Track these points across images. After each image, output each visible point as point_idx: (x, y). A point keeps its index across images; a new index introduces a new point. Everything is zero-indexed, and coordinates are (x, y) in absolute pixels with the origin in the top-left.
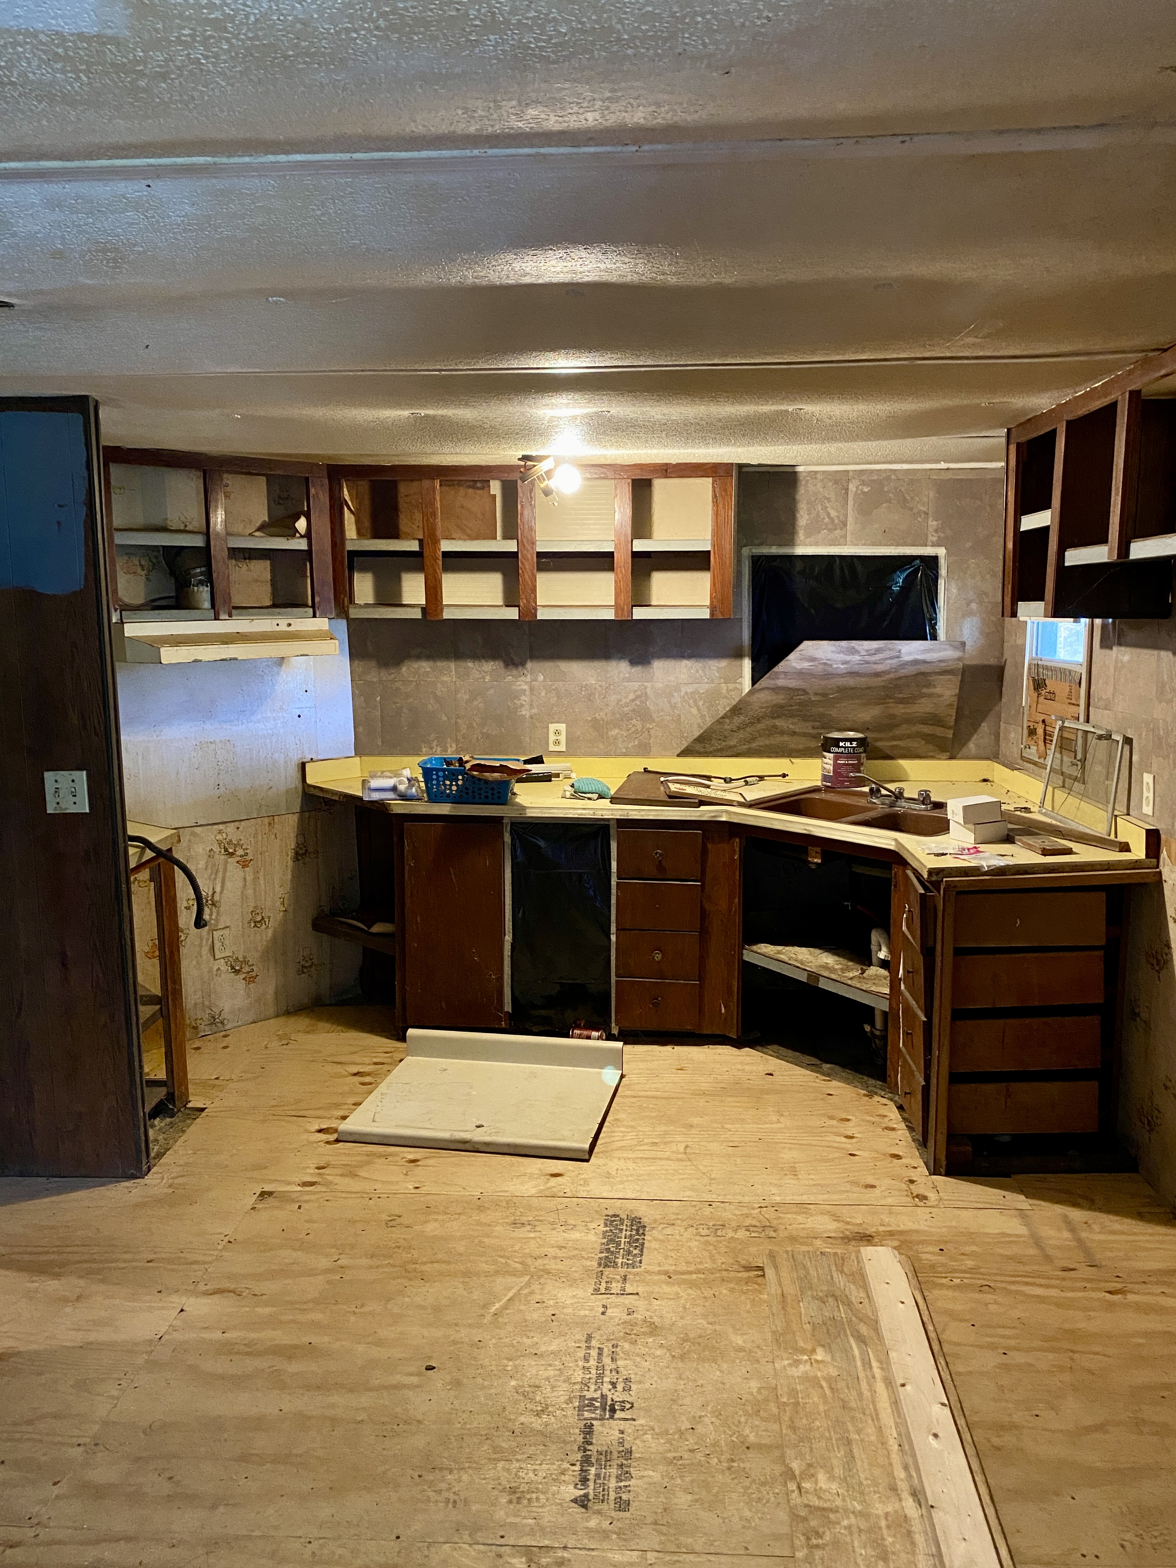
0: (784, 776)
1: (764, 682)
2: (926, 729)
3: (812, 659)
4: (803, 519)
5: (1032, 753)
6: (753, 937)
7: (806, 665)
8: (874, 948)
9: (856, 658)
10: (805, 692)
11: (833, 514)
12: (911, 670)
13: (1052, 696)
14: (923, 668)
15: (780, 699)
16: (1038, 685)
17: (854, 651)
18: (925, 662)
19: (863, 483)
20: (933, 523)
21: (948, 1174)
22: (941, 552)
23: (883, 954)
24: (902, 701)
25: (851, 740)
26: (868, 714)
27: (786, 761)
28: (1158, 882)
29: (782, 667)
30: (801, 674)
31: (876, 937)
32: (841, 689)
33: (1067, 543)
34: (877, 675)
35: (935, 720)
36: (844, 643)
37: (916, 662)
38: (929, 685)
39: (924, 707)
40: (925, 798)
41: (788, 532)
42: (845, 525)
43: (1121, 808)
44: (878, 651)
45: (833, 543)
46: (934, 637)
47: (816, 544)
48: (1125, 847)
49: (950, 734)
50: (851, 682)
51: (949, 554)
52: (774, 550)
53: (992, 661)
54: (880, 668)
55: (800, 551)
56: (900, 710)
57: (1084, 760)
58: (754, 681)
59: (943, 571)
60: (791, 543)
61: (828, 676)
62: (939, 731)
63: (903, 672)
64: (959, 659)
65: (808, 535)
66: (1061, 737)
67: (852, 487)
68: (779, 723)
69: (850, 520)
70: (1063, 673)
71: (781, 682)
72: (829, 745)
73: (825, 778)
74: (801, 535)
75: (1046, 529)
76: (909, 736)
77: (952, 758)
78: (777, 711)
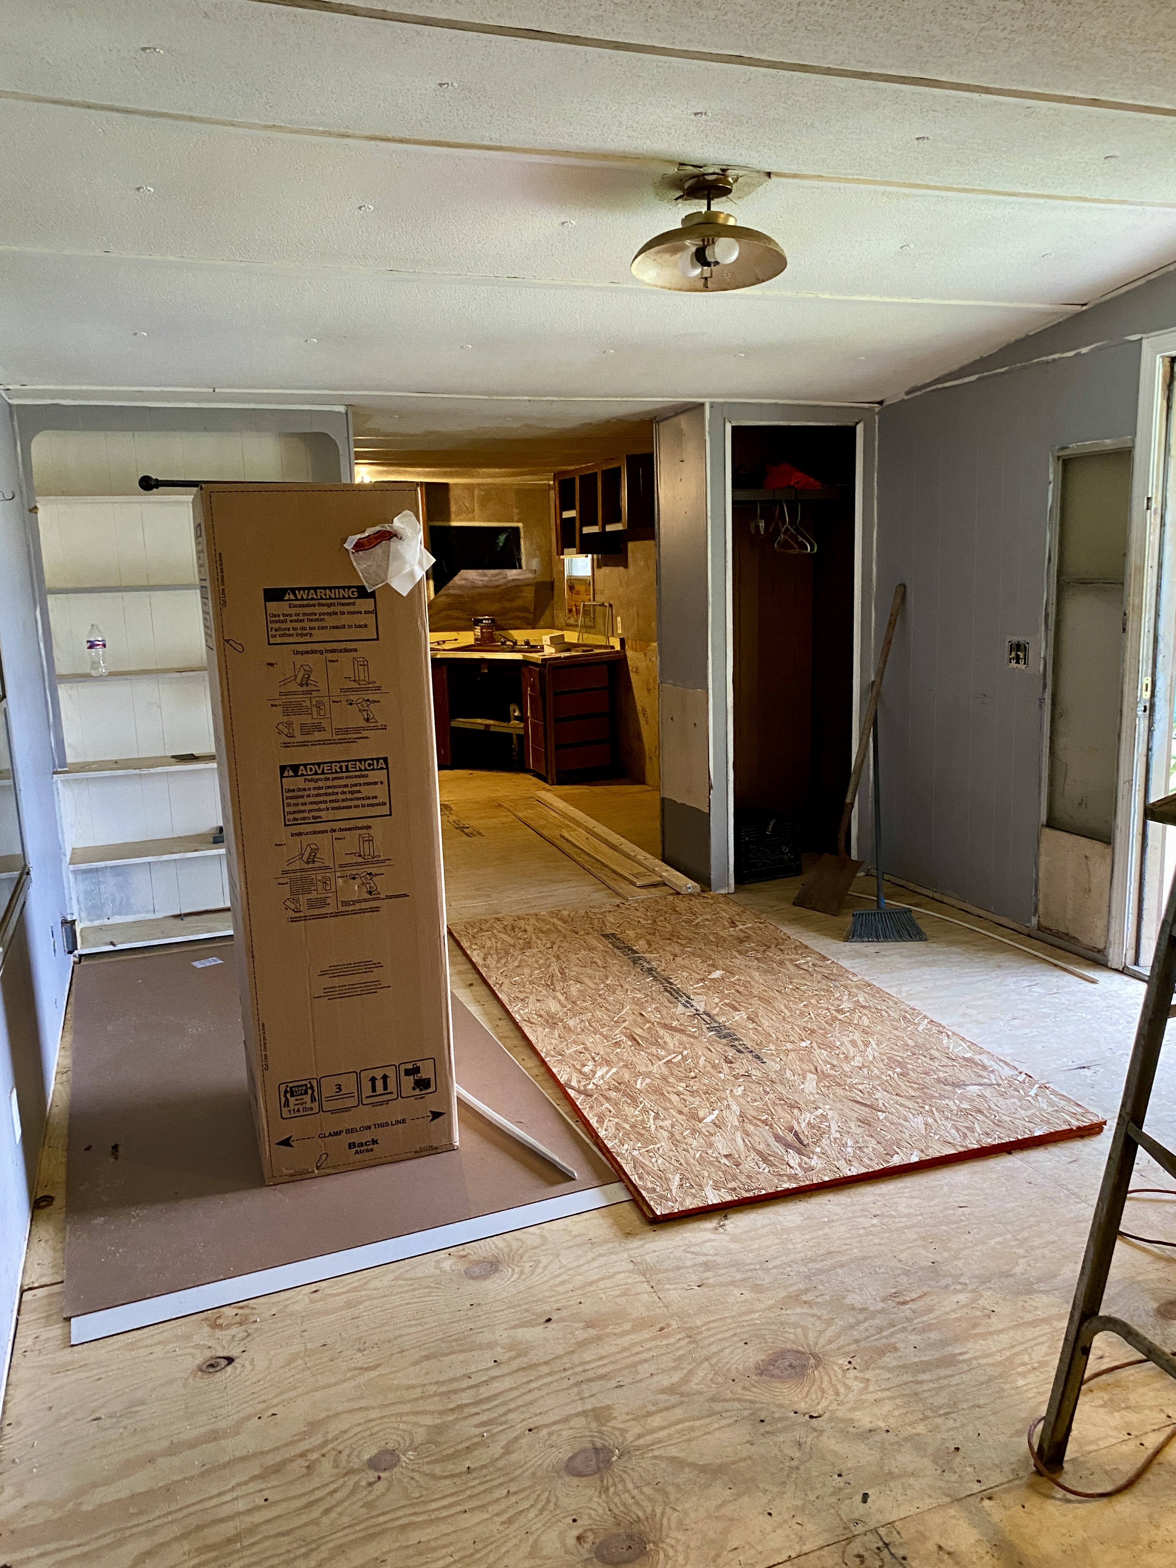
0: (456, 640)
1: (442, 592)
2: (521, 614)
3: (466, 579)
4: (453, 508)
5: (572, 621)
6: (454, 716)
7: (463, 582)
8: (511, 713)
9: (486, 579)
10: (462, 596)
11: (467, 505)
12: (513, 584)
13: (578, 593)
14: (519, 583)
15: (450, 600)
16: (571, 588)
17: (485, 575)
18: (518, 580)
19: (481, 490)
20: (516, 511)
22: (520, 525)
23: (516, 714)
24: (509, 600)
25: (488, 619)
26: (494, 607)
27: (455, 633)
28: (625, 658)
29: (451, 584)
30: (461, 587)
31: (512, 707)
32: (481, 594)
33: (584, 523)
34: (497, 586)
35: (524, 609)
36: (480, 571)
37: (514, 580)
38: (521, 592)
39: (519, 603)
40: (527, 643)
41: (447, 515)
42: (474, 511)
43: (611, 633)
44: (497, 575)
45: (470, 520)
46: (521, 567)
47: (461, 520)
48: (613, 647)
49: (532, 616)
50: (484, 591)
51: (524, 527)
52: (440, 524)
53: (548, 580)
54: (497, 583)
55: (454, 524)
56: (508, 605)
57: (594, 618)
58: (436, 592)
59: (522, 535)
60: (449, 520)
61: (474, 587)
62: (527, 615)
63: (509, 585)
64: (534, 578)
65: (456, 516)
66: (584, 610)
67: (476, 493)
68: (450, 613)
69: (476, 508)
70: (582, 580)
71: (451, 591)
72: (477, 622)
73: (476, 640)
74: (453, 516)
75: (574, 518)
76: (512, 618)
77: (533, 628)
78: (450, 607)
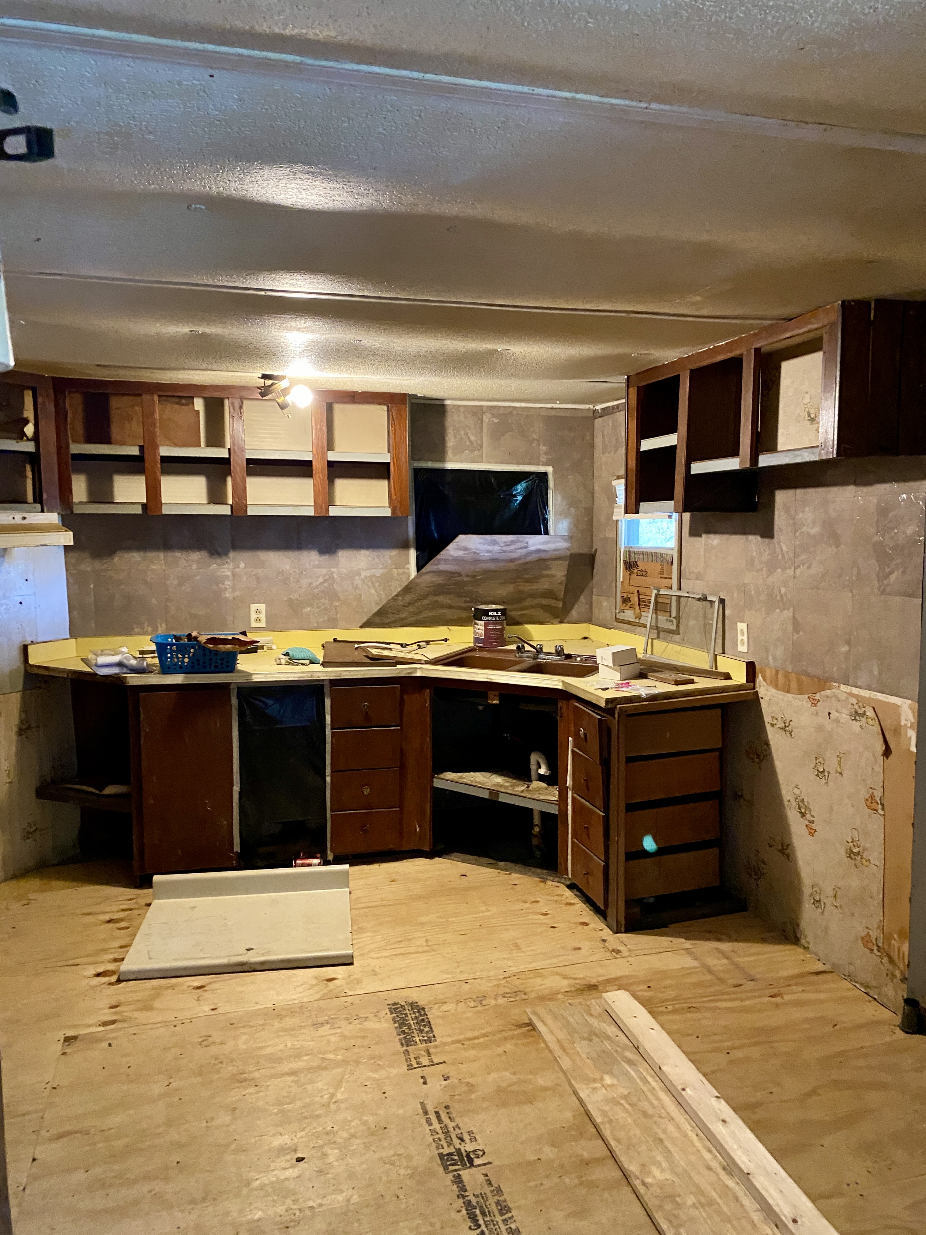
0: (446, 640)
1: (428, 567)
2: (545, 602)
3: (466, 549)
4: (451, 441)
5: (629, 615)
6: (440, 768)
7: (460, 553)
8: (533, 767)
9: (497, 548)
10: (459, 574)
11: (473, 438)
12: (534, 557)
13: (644, 573)
14: (544, 555)
15: (439, 580)
16: (630, 565)
17: (495, 543)
18: (544, 551)
19: (494, 416)
20: (543, 448)
21: (627, 931)
22: (549, 470)
23: (543, 771)
24: (528, 581)
25: (496, 610)
26: (505, 591)
27: (445, 629)
28: (756, 699)
29: (443, 555)
30: (457, 560)
31: (534, 758)
32: (486, 572)
33: (693, 456)
34: (512, 561)
35: (550, 594)
36: (488, 537)
37: (538, 551)
38: (548, 568)
39: (544, 585)
40: (559, 652)
41: (440, 452)
42: (482, 447)
43: (719, 650)
44: (513, 542)
45: (473, 461)
46: (547, 533)
47: (461, 461)
48: (727, 677)
49: (560, 604)
50: (492, 566)
51: (555, 472)
52: (430, 465)
53: (585, 550)
54: (514, 556)
55: (450, 466)
56: (527, 588)
57: (678, 618)
58: (419, 567)
59: (551, 484)
60: (443, 460)
61: (477, 561)
62: (553, 602)
63: (529, 559)
64: (568, 549)
65: (455, 454)
66: (656, 602)
67: (486, 418)
68: (441, 599)
69: (485, 444)
70: (654, 556)
71: (442, 567)
72: (480, 614)
73: (476, 640)
74: (450, 454)
75: (674, 448)
76: (532, 607)
77: (561, 622)
78: (439, 590)
